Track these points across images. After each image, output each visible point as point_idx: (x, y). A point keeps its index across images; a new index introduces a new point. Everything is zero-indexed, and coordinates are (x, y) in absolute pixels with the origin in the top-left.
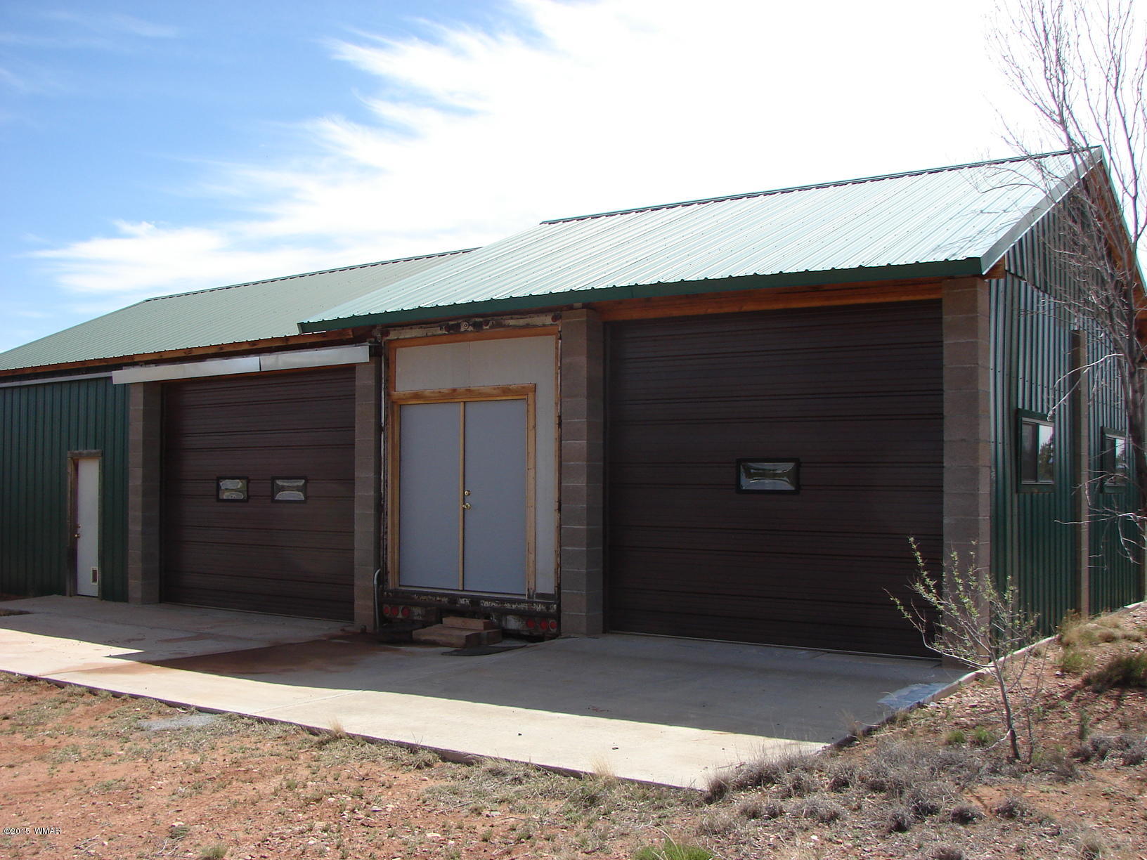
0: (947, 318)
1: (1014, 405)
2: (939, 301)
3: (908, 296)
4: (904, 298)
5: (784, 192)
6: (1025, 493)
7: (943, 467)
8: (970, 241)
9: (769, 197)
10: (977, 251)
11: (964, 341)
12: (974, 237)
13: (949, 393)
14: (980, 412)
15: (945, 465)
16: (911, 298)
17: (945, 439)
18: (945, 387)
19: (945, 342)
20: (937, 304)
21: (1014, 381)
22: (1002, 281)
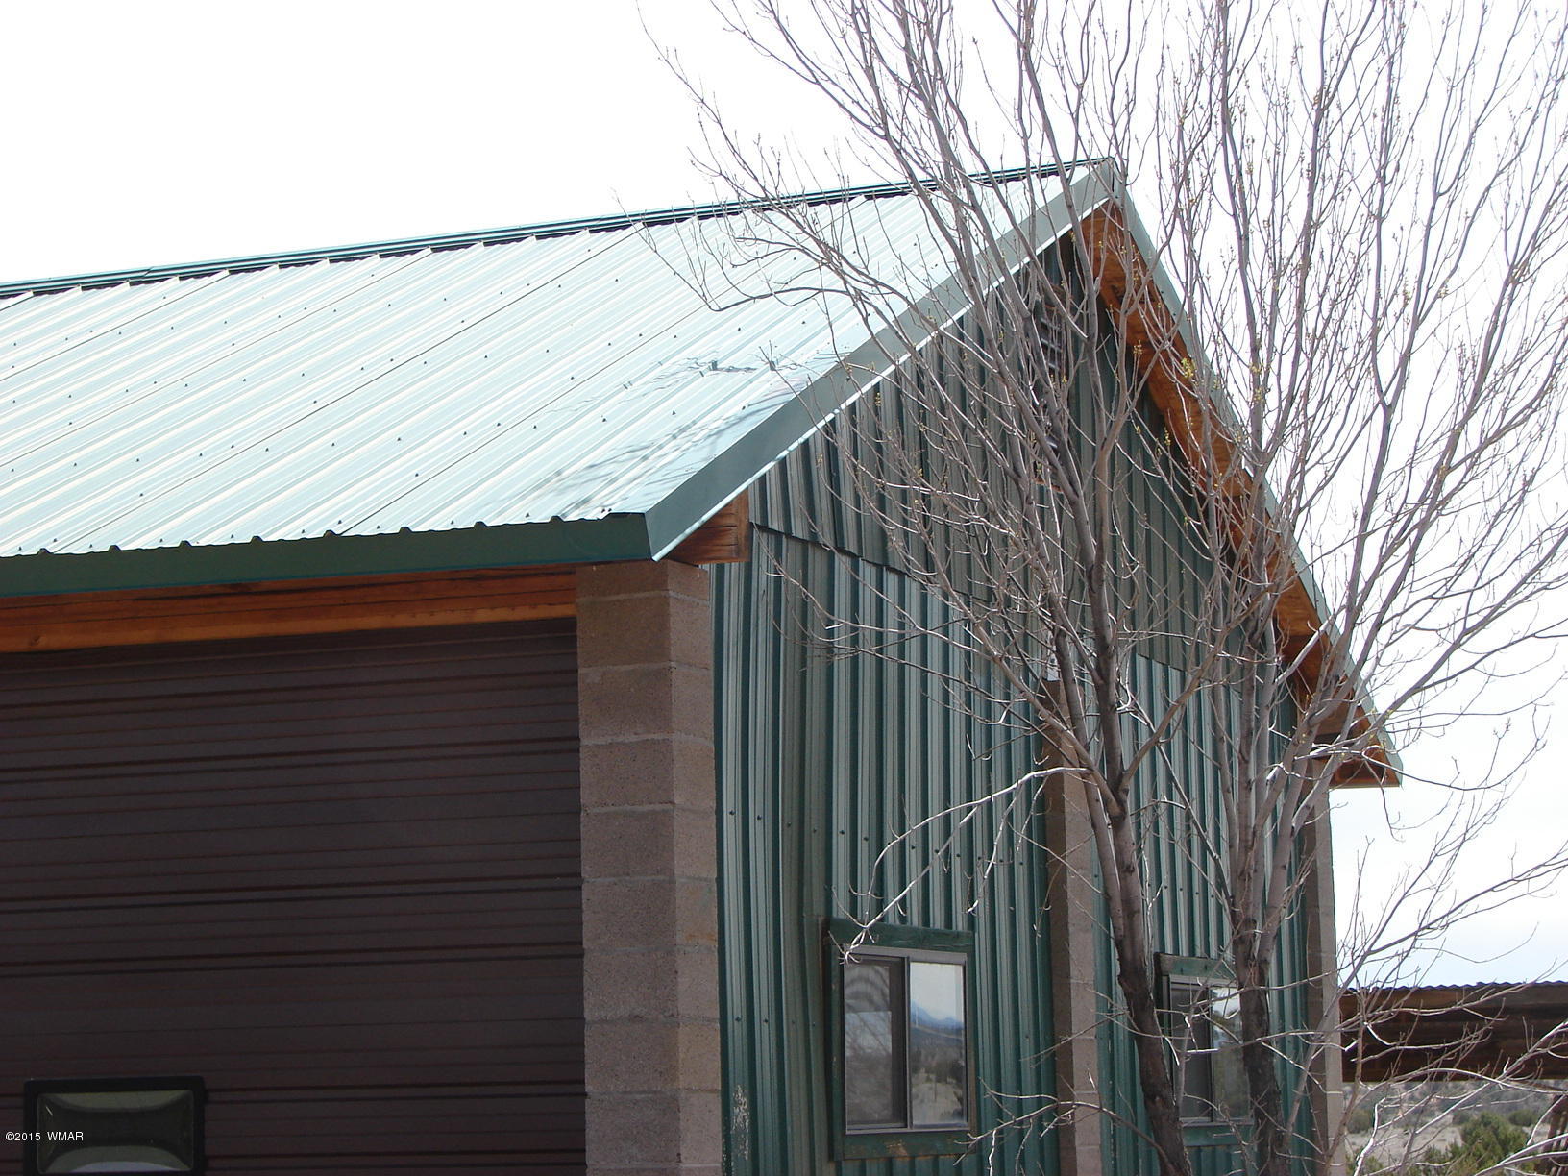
0: (589, 675)
1: (818, 909)
2: (568, 625)
3: (492, 608)
4: (483, 615)
5: (239, 268)
6: (863, 1161)
7: (585, 1095)
8: (645, 458)
9: (193, 284)
10: (638, 496)
11: (634, 738)
12: (661, 447)
13: (596, 887)
14: (680, 938)
15: (589, 1088)
16: (501, 614)
17: (587, 1015)
18: (586, 870)
19: (585, 742)
20: (564, 632)
21: (814, 844)
22: (734, 570)
